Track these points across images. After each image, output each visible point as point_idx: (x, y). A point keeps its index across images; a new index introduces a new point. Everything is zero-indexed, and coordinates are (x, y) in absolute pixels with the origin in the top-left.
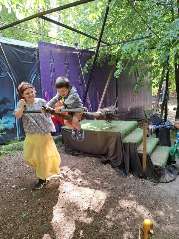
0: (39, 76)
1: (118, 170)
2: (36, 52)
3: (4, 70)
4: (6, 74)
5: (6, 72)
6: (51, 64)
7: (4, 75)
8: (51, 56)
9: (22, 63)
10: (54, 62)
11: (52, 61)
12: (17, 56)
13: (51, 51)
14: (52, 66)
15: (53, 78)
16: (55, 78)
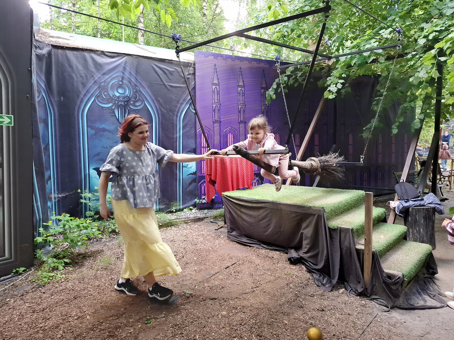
0: (193, 107)
1: (317, 277)
2: (191, 69)
3: (141, 98)
4: (143, 104)
5: (143, 101)
6: (214, 87)
7: (139, 106)
8: (215, 75)
9: (167, 86)
10: (218, 84)
11: (216, 81)
12: (161, 76)
13: (215, 65)
15: (216, 111)
16: (219, 110)
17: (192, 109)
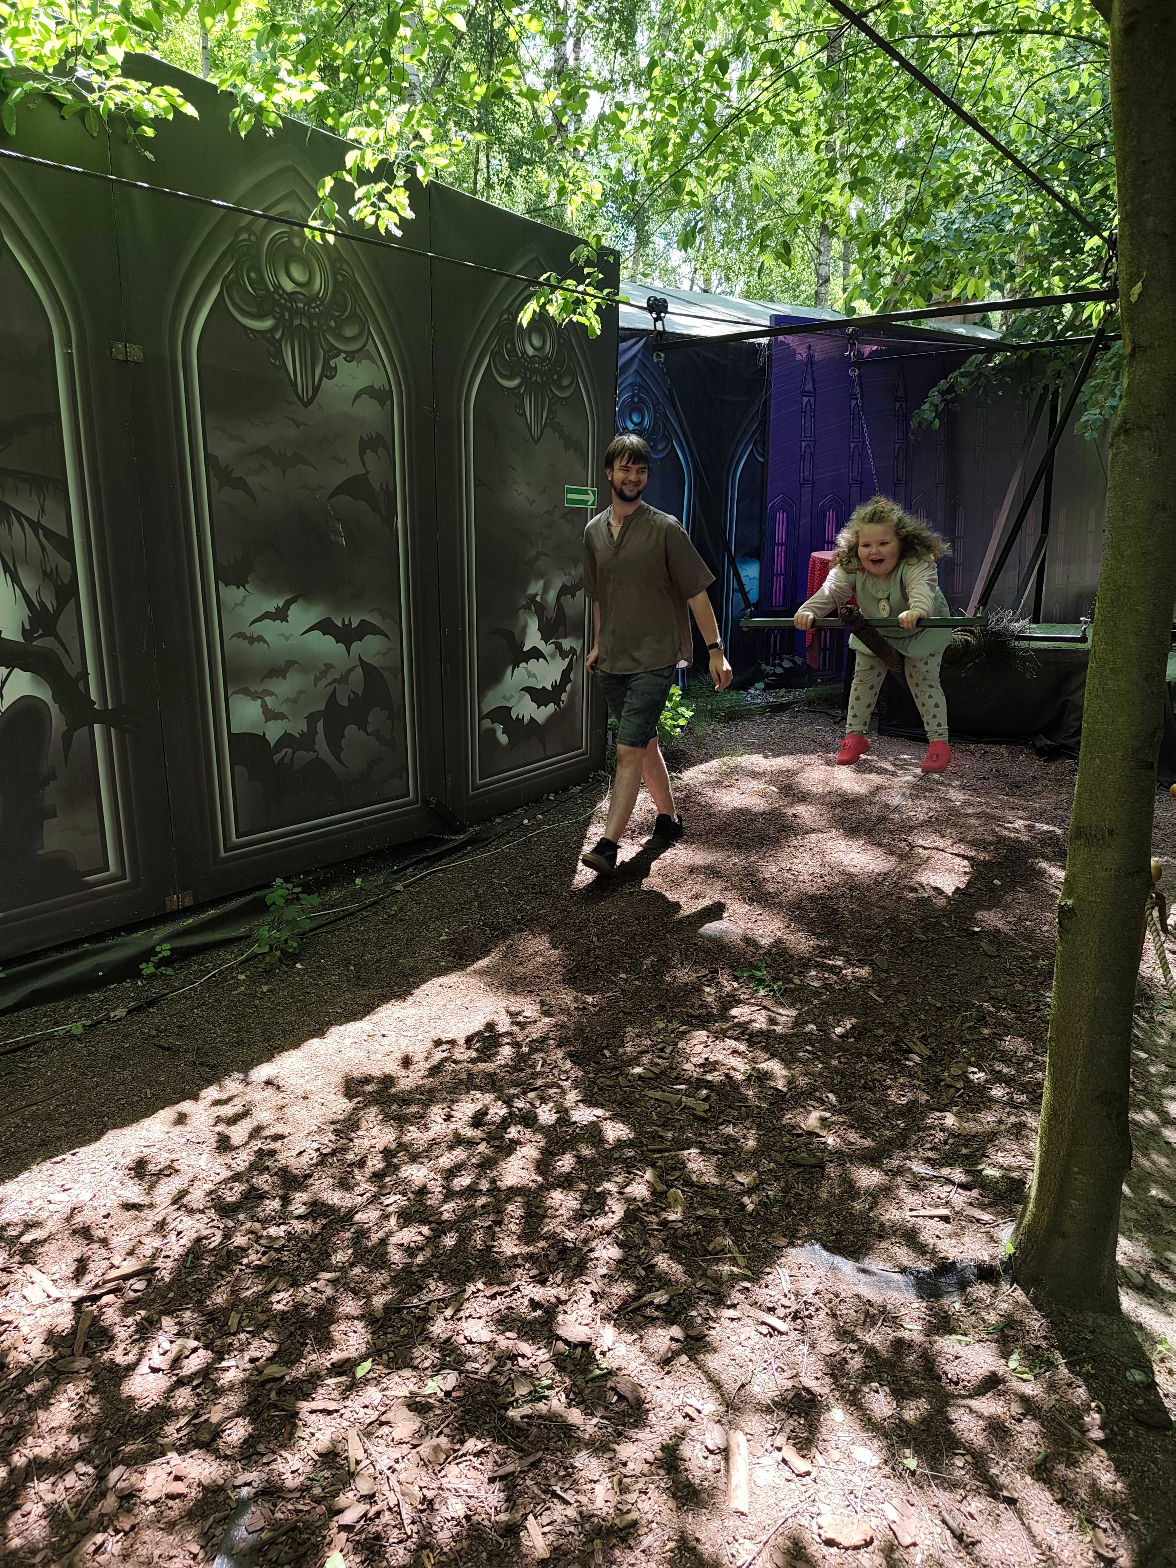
0: (760, 450)
2: (762, 359)
3: (666, 433)
4: (669, 447)
5: (669, 440)
6: (805, 400)
7: (663, 449)
8: (809, 370)
9: (715, 401)
10: (813, 393)
11: (809, 387)
13: (809, 348)
14: (808, 408)
15: (808, 457)
16: (812, 455)
17: (758, 452)
